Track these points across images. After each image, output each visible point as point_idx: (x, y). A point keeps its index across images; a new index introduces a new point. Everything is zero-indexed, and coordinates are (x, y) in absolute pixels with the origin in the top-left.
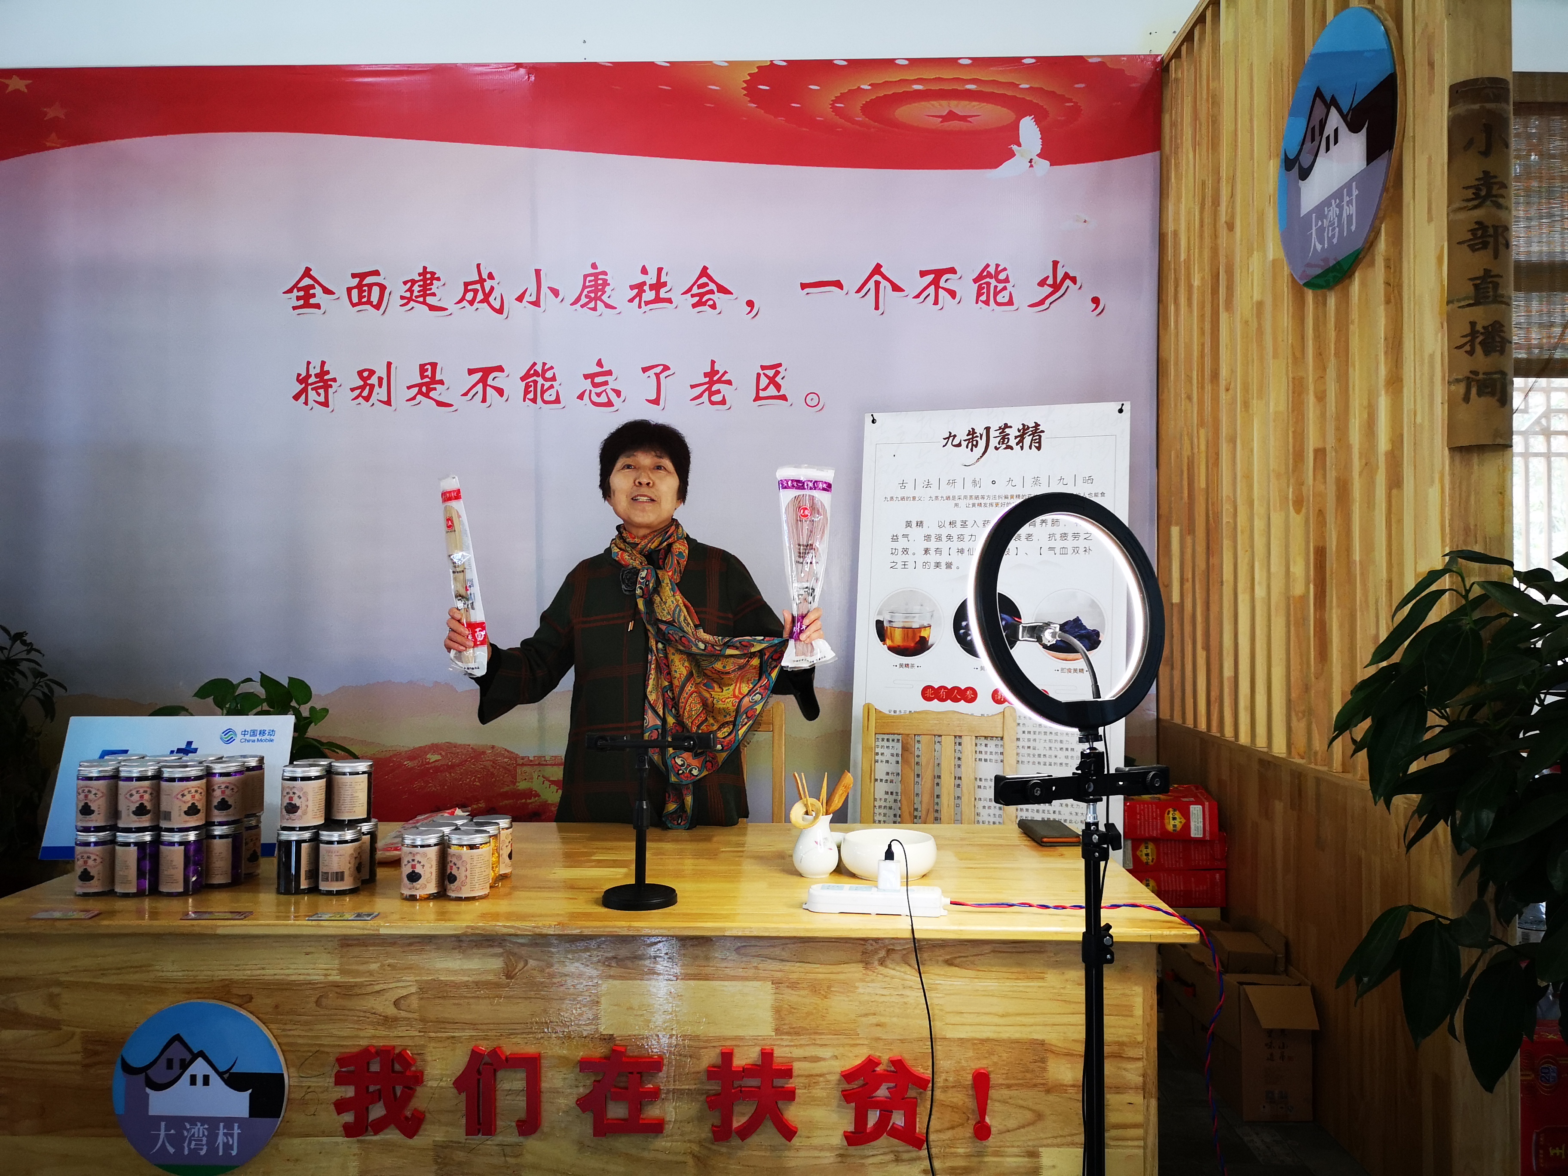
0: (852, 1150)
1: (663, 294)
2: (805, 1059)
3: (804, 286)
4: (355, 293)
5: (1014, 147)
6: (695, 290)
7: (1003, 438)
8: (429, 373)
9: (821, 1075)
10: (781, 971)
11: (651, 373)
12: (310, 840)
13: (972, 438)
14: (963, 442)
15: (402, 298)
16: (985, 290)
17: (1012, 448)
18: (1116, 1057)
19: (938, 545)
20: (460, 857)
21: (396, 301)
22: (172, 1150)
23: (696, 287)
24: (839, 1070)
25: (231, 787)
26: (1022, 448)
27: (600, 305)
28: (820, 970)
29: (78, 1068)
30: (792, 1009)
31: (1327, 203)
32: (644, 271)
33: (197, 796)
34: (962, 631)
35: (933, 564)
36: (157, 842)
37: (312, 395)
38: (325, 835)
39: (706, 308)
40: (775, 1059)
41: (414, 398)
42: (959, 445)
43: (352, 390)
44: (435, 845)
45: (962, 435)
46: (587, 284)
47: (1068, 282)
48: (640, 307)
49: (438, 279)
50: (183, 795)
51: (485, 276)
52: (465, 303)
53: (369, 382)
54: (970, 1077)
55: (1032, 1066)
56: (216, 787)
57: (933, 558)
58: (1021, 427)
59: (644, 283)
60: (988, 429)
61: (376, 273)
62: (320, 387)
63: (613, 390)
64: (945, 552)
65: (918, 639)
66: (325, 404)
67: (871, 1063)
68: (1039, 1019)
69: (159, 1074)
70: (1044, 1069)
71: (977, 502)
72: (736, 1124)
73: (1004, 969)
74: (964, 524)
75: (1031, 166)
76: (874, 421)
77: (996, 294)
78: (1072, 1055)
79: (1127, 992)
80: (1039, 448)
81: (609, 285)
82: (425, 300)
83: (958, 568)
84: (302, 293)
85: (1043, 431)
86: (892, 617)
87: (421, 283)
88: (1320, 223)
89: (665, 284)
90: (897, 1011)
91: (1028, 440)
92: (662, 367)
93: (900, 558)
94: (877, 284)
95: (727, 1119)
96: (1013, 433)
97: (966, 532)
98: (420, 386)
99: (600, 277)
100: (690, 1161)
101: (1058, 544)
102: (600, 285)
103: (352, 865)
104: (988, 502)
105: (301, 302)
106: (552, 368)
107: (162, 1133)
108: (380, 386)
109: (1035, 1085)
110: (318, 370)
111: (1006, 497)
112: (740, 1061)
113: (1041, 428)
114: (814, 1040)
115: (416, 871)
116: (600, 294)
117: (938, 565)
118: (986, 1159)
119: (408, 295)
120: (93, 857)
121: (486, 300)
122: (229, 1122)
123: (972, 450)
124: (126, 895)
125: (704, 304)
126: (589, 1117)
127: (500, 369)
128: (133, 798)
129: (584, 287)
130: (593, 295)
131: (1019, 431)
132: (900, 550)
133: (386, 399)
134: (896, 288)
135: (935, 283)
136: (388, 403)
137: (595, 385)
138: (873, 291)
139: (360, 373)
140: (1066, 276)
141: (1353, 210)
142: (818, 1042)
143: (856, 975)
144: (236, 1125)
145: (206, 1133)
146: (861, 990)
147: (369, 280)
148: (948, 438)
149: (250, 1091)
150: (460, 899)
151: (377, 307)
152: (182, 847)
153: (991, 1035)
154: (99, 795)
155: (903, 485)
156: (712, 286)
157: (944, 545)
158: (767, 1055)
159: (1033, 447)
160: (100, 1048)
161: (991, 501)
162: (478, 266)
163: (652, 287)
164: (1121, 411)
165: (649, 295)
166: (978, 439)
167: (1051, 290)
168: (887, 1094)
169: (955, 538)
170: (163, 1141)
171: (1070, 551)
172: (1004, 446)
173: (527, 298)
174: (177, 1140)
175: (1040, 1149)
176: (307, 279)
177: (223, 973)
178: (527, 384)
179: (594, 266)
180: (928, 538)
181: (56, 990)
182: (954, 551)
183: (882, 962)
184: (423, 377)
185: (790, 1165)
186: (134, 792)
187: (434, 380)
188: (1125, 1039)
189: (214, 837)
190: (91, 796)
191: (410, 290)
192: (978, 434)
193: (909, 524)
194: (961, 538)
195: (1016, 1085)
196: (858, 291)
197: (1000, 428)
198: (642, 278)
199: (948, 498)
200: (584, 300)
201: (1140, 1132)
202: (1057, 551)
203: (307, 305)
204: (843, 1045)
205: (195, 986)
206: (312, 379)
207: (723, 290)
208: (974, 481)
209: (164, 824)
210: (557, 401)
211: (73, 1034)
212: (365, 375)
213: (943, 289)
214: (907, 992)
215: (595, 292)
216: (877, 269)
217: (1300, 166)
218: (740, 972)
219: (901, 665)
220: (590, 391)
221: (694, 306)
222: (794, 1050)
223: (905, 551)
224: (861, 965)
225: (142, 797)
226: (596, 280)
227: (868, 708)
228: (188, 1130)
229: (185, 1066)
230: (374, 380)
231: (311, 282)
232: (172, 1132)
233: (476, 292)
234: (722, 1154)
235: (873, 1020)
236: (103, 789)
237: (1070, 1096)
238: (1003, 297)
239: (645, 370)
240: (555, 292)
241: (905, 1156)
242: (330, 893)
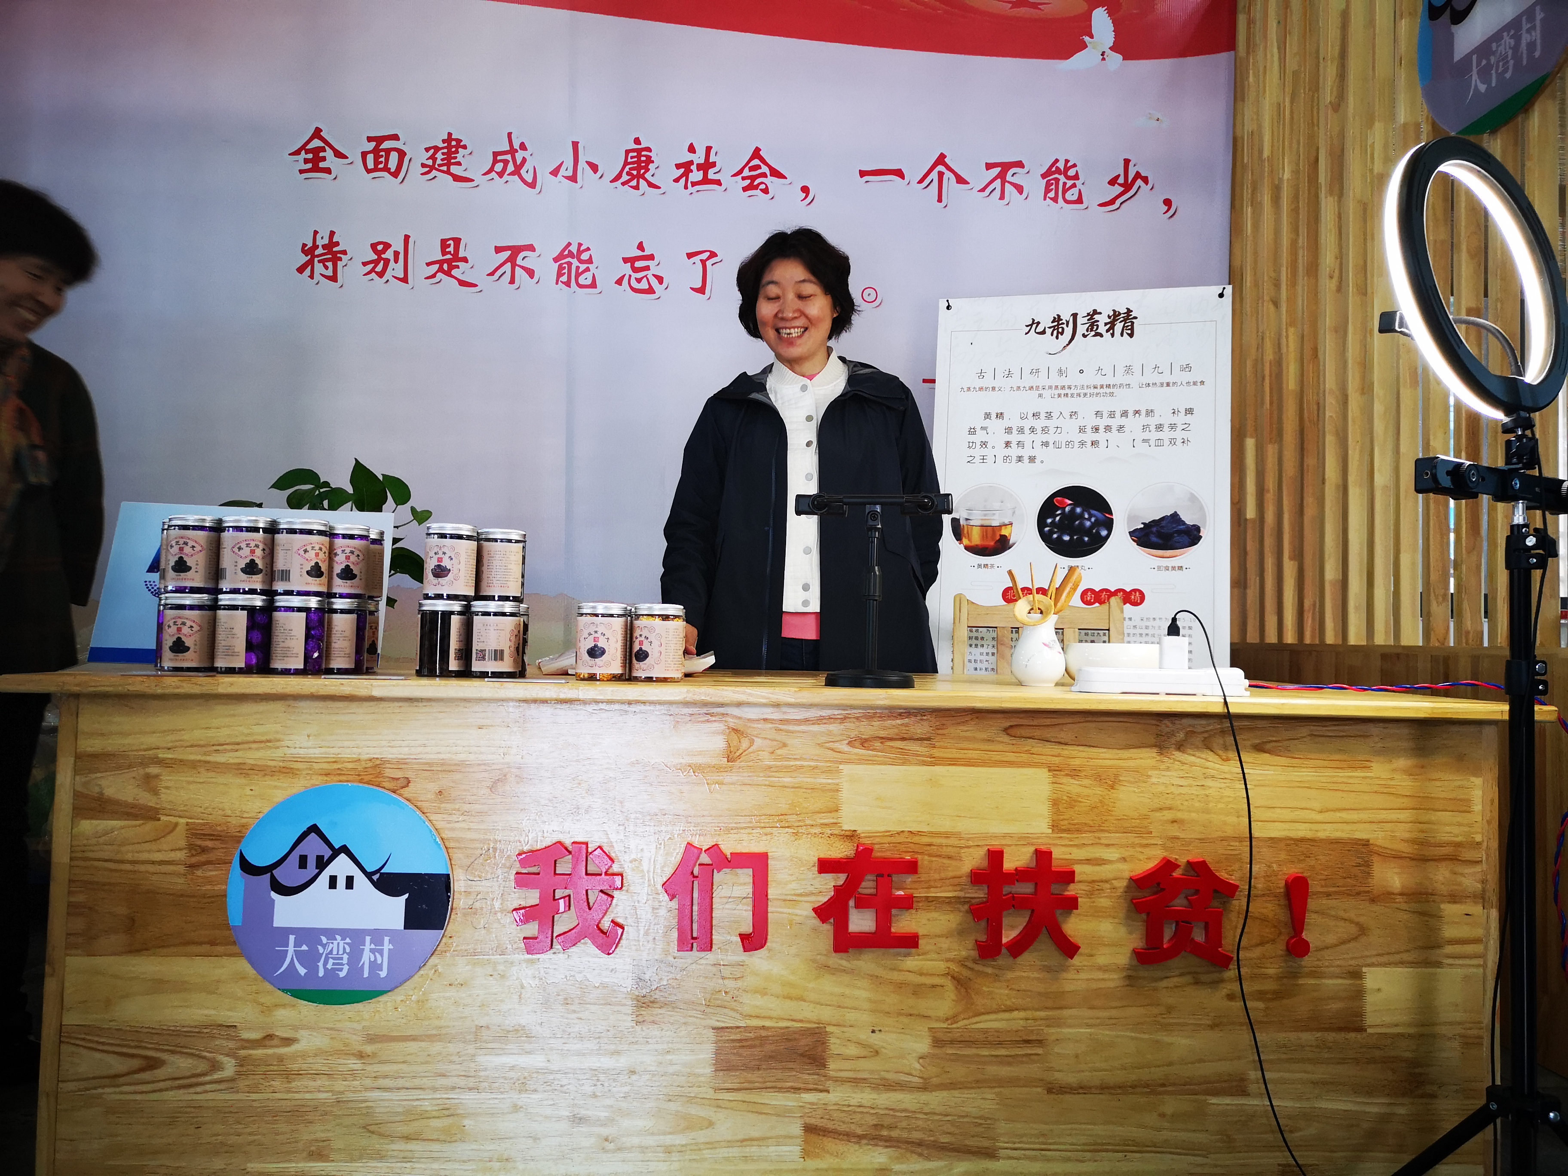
0: (1144, 972)
1: (711, 175)
2: (1088, 861)
3: (863, 174)
4: (370, 158)
5: (1087, 39)
6: (746, 173)
7: (1092, 325)
8: (451, 249)
9: (1106, 881)
10: (1059, 756)
11: (697, 259)
12: (460, 613)
13: (1059, 325)
14: (1047, 330)
15: (423, 165)
16: (1053, 187)
17: (1101, 335)
18: (1452, 859)
19: (1021, 437)
20: (652, 629)
21: (416, 169)
22: (302, 971)
23: (747, 169)
24: (1127, 875)
25: (356, 553)
26: (1113, 335)
27: (642, 183)
28: (1107, 756)
29: (181, 869)
30: (1072, 802)
31: (1497, 37)
32: (692, 149)
33: (321, 555)
34: (1047, 529)
35: (1014, 459)
36: (270, 608)
37: (319, 268)
38: (478, 606)
39: (758, 192)
40: (1053, 861)
41: (434, 276)
42: (1043, 332)
43: (365, 264)
44: (619, 616)
45: (1046, 322)
46: (629, 160)
47: (1139, 182)
48: (686, 187)
49: (465, 147)
50: (306, 551)
51: (516, 146)
52: (493, 175)
53: (383, 256)
54: (1282, 884)
55: (1356, 871)
56: (339, 551)
57: (1014, 451)
58: (1111, 313)
59: (691, 162)
60: (1075, 316)
61: (395, 137)
62: (328, 260)
63: (654, 275)
64: (1028, 445)
65: (998, 538)
66: (334, 278)
67: (1168, 865)
68: (1364, 816)
69: (288, 875)
70: (1368, 874)
71: (1063, 392)
72: (1005, 940)
73: (1321, 756)
74: (1049, 415)
75: (1103, 59)
76: (948, 307)
77: (1065, 191)
78: (1401, 858)
79: (1464, 783)
80: (1131, 335)
81: (653, 162)
82: (449, 169)
83: (1042, 462)
84: (310, 156)
85: (1135, 318)
86: (969, 514)
87: (445, 151)
88: (1484, 62)
89: (714, 165)
90: (1197, 805)
91: (1119, 327)
92: (708, 254)
93: (978, 452)
94: (941, 175)
95: (995, 931)
96: (1102, 319)
97: (1052, 424)
98: (440, 262)
99: (643, 153)
100: (949, 983)
101: (1154, 435)
102: (643, 162)
103: (512, 644)
104: (1075, 392)
105: (309, 166)
106: (588, 249)
107: (291, 949)
108: (396, 261)
109: (1358, 894)
110: (326, 241)
111: (1095, 388)
112: (1009, 864)
113: (1133, 314)
114: (1099, 838)
115: (600, 645)
116: (642, 171)
117: (1020, 459)
118: (1301, 981)
119: (430, 162)
120: (189, 623)
121: (517, 172)
122: (377, 935)
123: (1057, 338)
124: (231, 671)
125: (756, 187)
126: (827, 929)
127: (531, 248)
128: (241, 553)
129: (626, 163)
130: (635, 173)
131: (1109, 317)
132: (978, 444)
133: (402, 276)
134: (960, 180)
135: (1002, 176)
136: (405, 280)
137: (635, 270)
138: (936, 183)
139: (374, 246)
140: (1138, 175)
141: (1537, 35)
142: (1103, 841)
143: (1149, 761)
144: (387, 939)
145: (348, 950)
146: (1154, 780)
147: (386, 145)
148: (1031, 325)
149: (406, 896)
150: (649, 679)
151: (395, 174)
152: (304, 614)
153: (1309, 835)
154: (198, 548)
155: (981, 375)
156: (765, 169)
157: (1027, 438)
158: (1043, 856)
159: (1125, 334)
160: (209, 844)
161: (1078, 391)
162: (510, 135)
163: (700, 167)
164: (1221, 295)
165: (696, 175)
166: (1064, 326)
167: (1122, 189)
168: (1185, 902)
169: (1039, 430)
170: (292, 958)
171: (1167, 442)
172: (1093, 333)
173: (562, 172)
174: (310, 959)
175: (1364, 970)
176: (316, 140)
177: (372, 750)
178: (560, 266)
179: (637, 141)
180: (1009, 430)
181: (153, 770)
182: (1038, 444)
183: (1180, 747)
184: (444, 253)
185: (1067, 989)
186: (243, 545)
187: (456, 258)
188: (1459, 839)
189: (335, 611)
190: (187, 550)
191: (433, 158)
192: (1064, 321)
193: (988, 416)
194: (1045, 430)
195: (1336, 893)
196: (921, 182)
197: (1088, 314)
198: (689, 157)
199: (1031, 388)
200: (625, 177)
201: (1478, 948)
202: (1152, 443)
203: (316, 169)
204: (1133, 845)
205: (336, 766)
206: (319, 251)
207: (776, 173)
208: (1060, 371)
209: (280, 587)
210: (593, 285)
211: (176, 824)
212: (380, 248)
213: (1009, 182)
214: (1209, 783)
215: (638, 169)
216: (941, 160)
217: (1453, 9)
218: (1011, 757)
219: (979, 566)
220: (630, 276)
221: (745, 189)
222: (1074, 850)
223: (984, 444)
224: (1155, 750)
225: (253, 552)
226: (639, 156)
227: (959, 600)
228: (324, 946)
229: (322, 864)
230: (389, 255)
231: (322, 144)
232: (305, 947)
233: (506, 162)
234: (987, 975)
235: (1169, 815)
236: (203, 542)
237: (1398, 905)
238: (1072, 195)
239: (690, 256)
240: (594, 168)
241: (1204, 978)
242: (483, 675)
